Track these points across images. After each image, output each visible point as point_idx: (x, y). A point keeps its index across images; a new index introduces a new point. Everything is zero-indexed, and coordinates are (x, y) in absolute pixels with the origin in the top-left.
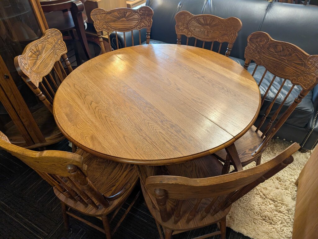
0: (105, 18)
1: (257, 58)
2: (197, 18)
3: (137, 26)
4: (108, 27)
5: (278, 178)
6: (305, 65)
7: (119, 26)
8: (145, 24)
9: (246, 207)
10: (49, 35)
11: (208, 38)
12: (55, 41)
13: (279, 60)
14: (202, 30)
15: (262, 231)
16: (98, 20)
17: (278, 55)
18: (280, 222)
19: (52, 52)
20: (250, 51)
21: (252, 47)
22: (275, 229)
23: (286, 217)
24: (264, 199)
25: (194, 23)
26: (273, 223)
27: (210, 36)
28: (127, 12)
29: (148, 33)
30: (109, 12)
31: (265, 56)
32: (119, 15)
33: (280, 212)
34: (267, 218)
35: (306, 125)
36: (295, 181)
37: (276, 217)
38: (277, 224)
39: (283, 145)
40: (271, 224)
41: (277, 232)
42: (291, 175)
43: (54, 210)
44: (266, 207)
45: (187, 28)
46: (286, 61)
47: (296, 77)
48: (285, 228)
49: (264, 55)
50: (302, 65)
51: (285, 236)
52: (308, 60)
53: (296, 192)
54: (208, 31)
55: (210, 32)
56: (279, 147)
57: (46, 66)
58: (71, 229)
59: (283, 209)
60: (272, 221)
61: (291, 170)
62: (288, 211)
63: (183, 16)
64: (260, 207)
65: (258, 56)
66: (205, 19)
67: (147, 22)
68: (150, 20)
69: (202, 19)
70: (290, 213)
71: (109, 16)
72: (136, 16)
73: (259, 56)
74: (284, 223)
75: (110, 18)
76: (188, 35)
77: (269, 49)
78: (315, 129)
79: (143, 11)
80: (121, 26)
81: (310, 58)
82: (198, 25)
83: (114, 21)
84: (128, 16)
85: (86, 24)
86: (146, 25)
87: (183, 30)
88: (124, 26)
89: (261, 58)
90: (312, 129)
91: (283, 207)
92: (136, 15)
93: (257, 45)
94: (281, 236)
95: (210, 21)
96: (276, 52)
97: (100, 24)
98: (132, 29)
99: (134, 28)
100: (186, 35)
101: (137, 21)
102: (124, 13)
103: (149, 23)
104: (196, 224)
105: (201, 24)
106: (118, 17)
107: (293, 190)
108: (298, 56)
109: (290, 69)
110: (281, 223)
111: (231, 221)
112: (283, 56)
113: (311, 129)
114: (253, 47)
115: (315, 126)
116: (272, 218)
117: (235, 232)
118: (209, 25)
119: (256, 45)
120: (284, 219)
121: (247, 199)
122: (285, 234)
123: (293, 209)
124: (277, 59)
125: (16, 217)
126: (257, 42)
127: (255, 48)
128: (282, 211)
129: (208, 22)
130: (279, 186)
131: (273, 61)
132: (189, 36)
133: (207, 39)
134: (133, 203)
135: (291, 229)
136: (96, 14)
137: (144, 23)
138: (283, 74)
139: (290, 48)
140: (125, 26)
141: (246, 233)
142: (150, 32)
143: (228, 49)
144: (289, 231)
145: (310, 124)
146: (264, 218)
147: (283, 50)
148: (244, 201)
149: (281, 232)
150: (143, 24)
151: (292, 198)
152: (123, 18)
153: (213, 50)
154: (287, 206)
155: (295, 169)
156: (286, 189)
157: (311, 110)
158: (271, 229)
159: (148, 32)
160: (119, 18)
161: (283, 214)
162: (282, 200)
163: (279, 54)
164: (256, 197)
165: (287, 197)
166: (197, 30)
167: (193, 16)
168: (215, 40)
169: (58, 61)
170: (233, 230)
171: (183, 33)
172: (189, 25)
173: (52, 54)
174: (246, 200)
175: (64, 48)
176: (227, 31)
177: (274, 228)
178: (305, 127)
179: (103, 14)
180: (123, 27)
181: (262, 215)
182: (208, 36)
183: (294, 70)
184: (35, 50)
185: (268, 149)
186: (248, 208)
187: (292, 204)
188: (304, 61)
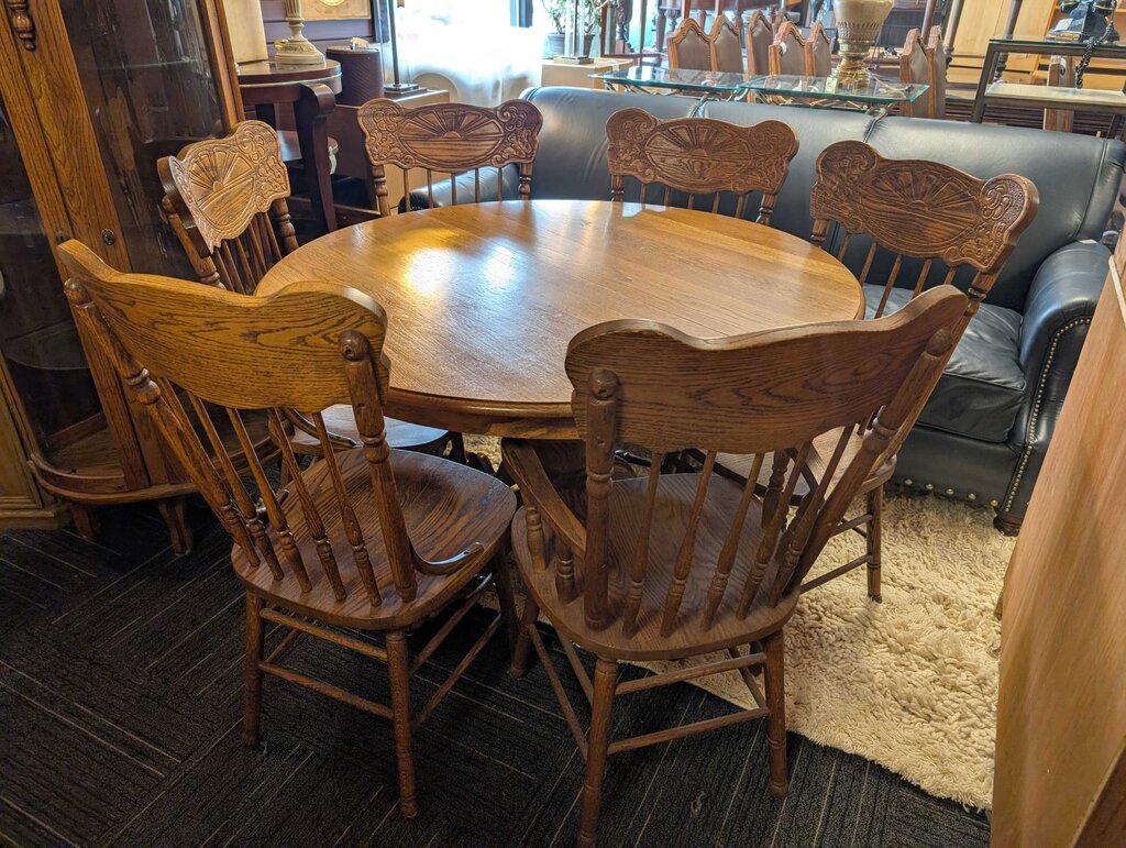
0: (399, 127)
1: (846, 213)
2: (670, 129)
3: (493, 154)
4: (405, 154)
5: (942, 599)
6: (978, 208)
7: (439, 152)
8: (517, 150)
9: (844, 676)
10: (245, 136)
11: (704, 182)
12: (259, 154)
13: (907, 209)
14: (685, 161)
15: (901, 740)
16: (380, 131)
17: (903, 196)
18: (958, 715)
19: (249, 184)
20: (826, 195)
21: (829, 184)
22: (942, 734)
23: (973, 702)
24: (901, 653)
25: (662, 143)
26: (933, 716)
27: (709, 176)
28: (464, 116)
29: (526, 176)
30: (413, 111)
31: (869, 204)
32: (441, 122)
33: (954, 688)
34: (914, 702)
35: (1009, 433)
36: (992, 607)
37: (942, 701)
38: (947, 721)
39: (948, 515)
40: (929, 719)
41: (950, 741)
42: (980, 592)
43: (203, 693)
44: (909, 676)
45: (642, 156)
46: (926, 209)
47: (955, 245)
48: (975, 733)
49: (864, 201)
50: (968, 208)
51: (978, 750)
52: (984, 193)
53: (999, 636)
54: (702, 164)
55: (710, 164)
56: (936, 519)
57: (232, 215)
58: (265, 744)
59: (963, 678)
60: (929, 712)
61: (978, 579)
62: (980, 685)
63: (630, 123)
64: (888, 673)
65: (850, 209)
66: (693, 130)
67: (524, 143)
68: (530, 139)
69: (684, 131)
70: (985, 691)
71: (410, 124)
72: (491, 128)
73: (852, 206)
74: (969, 718)
75: (414, 130)
76: (644, 176)
77: (878, 184)
78: (1035, 445)
79: (510, 112)
80: (447, 153)
81: (988, 187)
82: (673, 147)
83: (425, 139)
84: (467, 126)
85: (333, 158)
86: (520, 153)
87: (631, 161)
88: (452, 153)
89: (856, 213)
90: (1029, 444)
91: (964, 674)
92: (492, 125)
93: (845, 176)
94: (962, 751)
95: (708, 137)
96: (897, 189)
97: (384, 144)
98: (478, 162)
99: (485, 160)
100: (638, 177)
101: (493, 142)
102: (457, 117)
103: (527, 147)
104: (692, 639)
105: (679, 145)
106: (439, 127)
107: (991, 630)
108: (956, 190)
109: (939, 227)
110: (960, 719)
111: (800, 711)
112: (916, 196)
113: (1024, 448)
114: (835, 184)
115: (1036, 437)
116: (929, 700)
117: (813, 745)
118: (706, 145)
119: (841, 177)
120: (968, 705)
121: (846, 655)
122: (976, 745)
123: (996, 679)
124: (901, 207)
125: (70, 713)
126: (843, 169)
127: (839, 187)
128: (958, 684)
129: (703, 138)
130: (945, 621)
131: (892, 215)
132: (648, 180)
133: (701, 185)
134: (482, 646)
135: (993, 733)
136: (374, 115)
137: (514, 148)
138: (921, 247)
139: (931, 173)
140: (458, 153)
141: (850, 744)
142: (530, 173)
143: (762, 212)
144: (989, 738)
145: (1020, 431)
146: (904, 702)
147: (916, 180)
148: (836, 659)
149: (962, 741)
150: (512, 150)
151: (989, 653)
152: (451, 130)
153: (719, 212)
154: (975, 673)
155: (992, 578)
156: (968, 629)
157: (1016, 385)
158: (930, 733)
159: (525, 173)
160: (439, 131)
161: (963, 694)
162: (958, 654)
163: (906, 192)
164: (876, 651)
165: (971, 649)
166: (670, 161)
167: (658, 124)
168: (723, 187)
169: (263, 214)
170: (807, 739)
171: (629, 170)
172: (646, 147)
173: (249, 188)
174: (842, 658)
175: (283, 181)
176: (757, 158)
177: (938, 730)
178: (1005, 443)
179: (394, 115)
180: (451, 158)
181: (896, 695)
182: (702, 176)
183: (952, 227)
184: (208, 164)
185: (904, 526)
186: (850, 678)
187: (990, 667)
188: (972, 199)
